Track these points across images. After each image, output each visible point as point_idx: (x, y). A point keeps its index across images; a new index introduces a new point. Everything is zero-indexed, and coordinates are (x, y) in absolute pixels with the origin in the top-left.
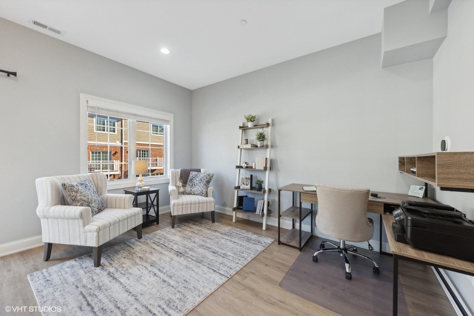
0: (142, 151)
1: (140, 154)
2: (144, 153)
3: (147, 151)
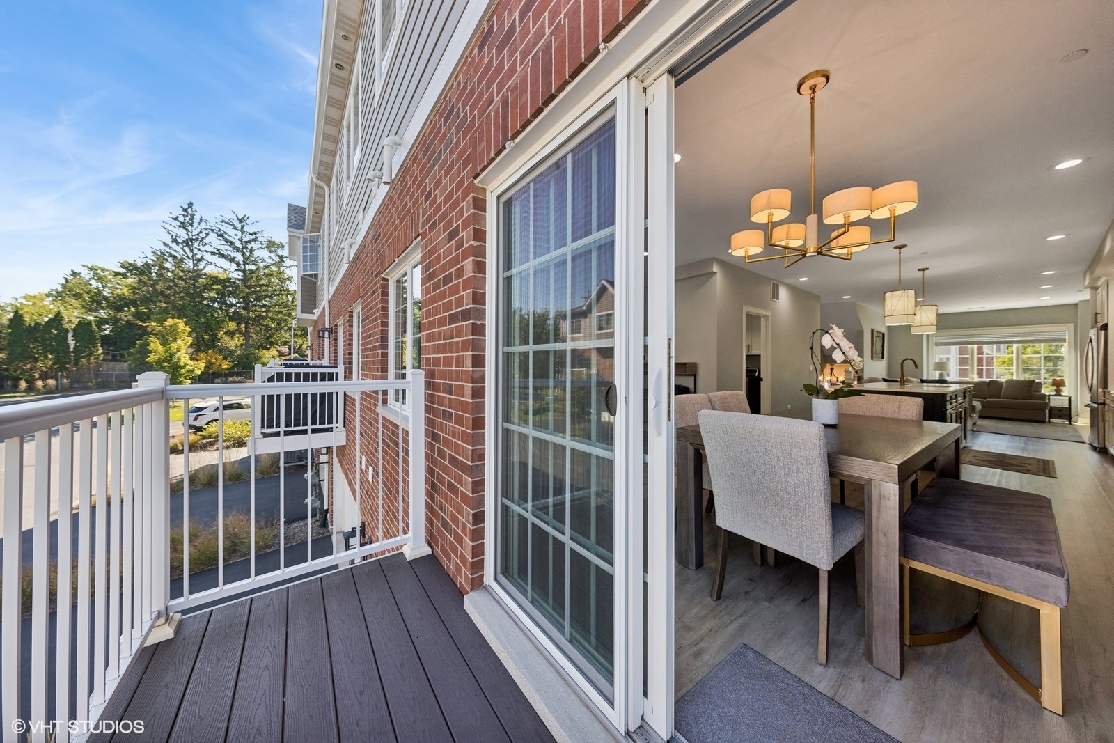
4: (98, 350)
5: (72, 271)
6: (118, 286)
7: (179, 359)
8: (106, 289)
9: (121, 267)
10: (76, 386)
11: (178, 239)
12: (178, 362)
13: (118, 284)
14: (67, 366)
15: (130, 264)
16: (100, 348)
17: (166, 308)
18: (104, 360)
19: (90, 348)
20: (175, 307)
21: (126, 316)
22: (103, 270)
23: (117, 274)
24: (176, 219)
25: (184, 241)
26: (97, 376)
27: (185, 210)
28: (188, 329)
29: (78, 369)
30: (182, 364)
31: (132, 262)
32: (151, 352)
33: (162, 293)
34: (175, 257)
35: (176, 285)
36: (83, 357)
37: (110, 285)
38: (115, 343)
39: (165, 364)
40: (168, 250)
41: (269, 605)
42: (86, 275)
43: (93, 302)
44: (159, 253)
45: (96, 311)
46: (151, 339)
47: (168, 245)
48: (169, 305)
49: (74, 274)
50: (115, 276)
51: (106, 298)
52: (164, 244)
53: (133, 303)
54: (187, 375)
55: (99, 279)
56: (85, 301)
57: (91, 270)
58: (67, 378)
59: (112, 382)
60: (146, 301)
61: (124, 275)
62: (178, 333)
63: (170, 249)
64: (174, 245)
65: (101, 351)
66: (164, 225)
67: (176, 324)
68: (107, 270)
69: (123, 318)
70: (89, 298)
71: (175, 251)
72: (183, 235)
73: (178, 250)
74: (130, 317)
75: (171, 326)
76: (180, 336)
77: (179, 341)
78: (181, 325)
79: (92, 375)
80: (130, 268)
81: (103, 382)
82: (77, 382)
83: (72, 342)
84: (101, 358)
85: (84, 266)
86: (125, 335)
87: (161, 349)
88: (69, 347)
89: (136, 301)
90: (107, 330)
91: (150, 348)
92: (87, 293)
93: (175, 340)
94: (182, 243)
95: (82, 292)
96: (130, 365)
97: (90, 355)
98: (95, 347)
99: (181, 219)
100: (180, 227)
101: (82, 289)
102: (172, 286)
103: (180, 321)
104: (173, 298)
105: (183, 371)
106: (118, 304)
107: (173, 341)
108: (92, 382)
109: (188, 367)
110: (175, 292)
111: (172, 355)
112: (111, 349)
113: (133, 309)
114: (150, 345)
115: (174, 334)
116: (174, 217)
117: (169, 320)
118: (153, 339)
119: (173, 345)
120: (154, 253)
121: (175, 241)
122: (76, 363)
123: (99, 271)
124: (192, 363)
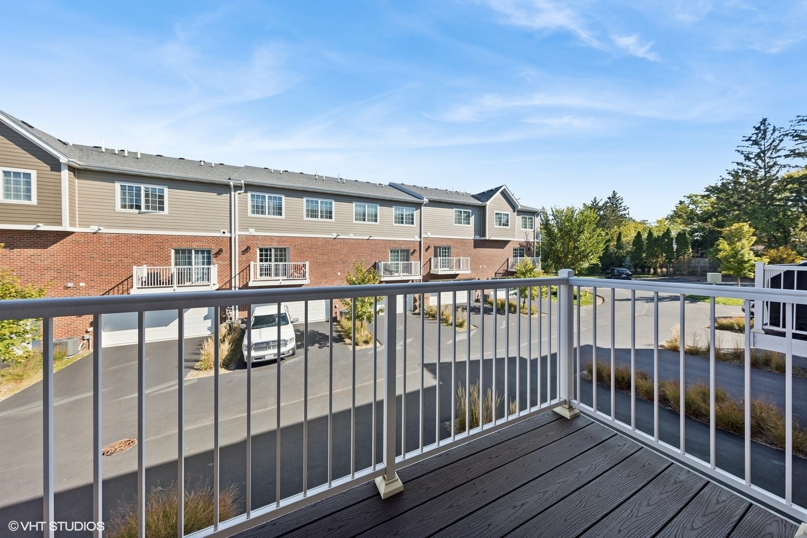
0: (443, 248)
1: (440, 252)
2: (444, 251)
3: (448, 248)
4: (689, 250)
5: (680, 201)
6: (706, 205)
7: (743, 255)
8: (698, 209)
9: (706, 191)
10: (677, 273)
11: (751, 156)
12: (742, 258)
13: (706, 203)
14: (673, 260)
15: (712, 187)
16: (691, 249)
17: (738, 215)
18: (693, 257)
19: (685, 249)
20: (746, 213)
21: (708, 225)
22: (696, 196)
23: (703, 197)
24: (749, 140)
25: (756, 156)
26: (689, 267)
27: (758, 129)
28: (752, 230)
29: (678, 263)
30: (746, 259)
31: (714, 185)
32: (720, 251)
33: (735, 204)
34: (747, 172)
35: (748, 194)
36: (681, 255)
37: (700, 205)
38: (702, 245)
39: (732, 259)
40: (741, 168)
41: (619, 446)
42: (687, 201)
43: (688, 219)
44: (733, 173)
45: (690, 224)
46: (720, 240)
47: (742, 164)
48: (741, 212)
49: (681, 203)
50: (702, 198)
51: (697, 215)
52: (738, 164)
53: (713, 215)
54: (751, 269)
55: (694, 202)
56: (684, 219)
57: (689, 198)
58: (672, 268)
59: (698, 271)
60: (722, 212)
61: (708, 197)
62: (743, 233)
63: (743, 166)
64: (747, 163)
65: (691, 250)
66: (739, 149)
67: (741, 227)
68: (699, 196)
69: (706, 227)
70: (686, 216)
71: (747, 166)
72: (755, 150)
73: (751, 165)
74: (710, 226)
75: (736, 229)
76: (745, 237)
77: (744, 241)
78: (746, 227)
79: (686, 266)
80: (712, 190)
81: (692, 271)
82: (678, 270)
83: (675, 247)
84: (691, 256)
85: (685, 196)
86: (709, 239)
87: (727, 247)
88: (673, 249)
89: (715, 213)
90: (698, 236)
91: (720, 247)
92: (685, 214)
93: (740, 240)
94: (754, 158)
95: (682, 213)
96: (709, 260)
97: (685, 253)
98: (688, 248)
99: (754, 138)
100: (753, 144)
101: (683, 212)
102: (744, 196)
103: (745, 224)
104: (744, 206)
105: (747, 265)
106: (706, 217)
107: (738, 241)
108: (685, 271)
109: (752, 262)
110: (747, 200)
111: (736, 253)
112: (700, 249)
113: (714, 220)
114: (719, 245)
115: (739, 235)
116: (747, 138)
117: (735, 224)
118: (721, 240)
119: (738, 244)
120: (729, 173)
121: (748, 158)
122: (677, 259)
123: (694, 197)
124: (756, 258)
